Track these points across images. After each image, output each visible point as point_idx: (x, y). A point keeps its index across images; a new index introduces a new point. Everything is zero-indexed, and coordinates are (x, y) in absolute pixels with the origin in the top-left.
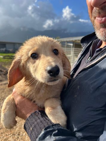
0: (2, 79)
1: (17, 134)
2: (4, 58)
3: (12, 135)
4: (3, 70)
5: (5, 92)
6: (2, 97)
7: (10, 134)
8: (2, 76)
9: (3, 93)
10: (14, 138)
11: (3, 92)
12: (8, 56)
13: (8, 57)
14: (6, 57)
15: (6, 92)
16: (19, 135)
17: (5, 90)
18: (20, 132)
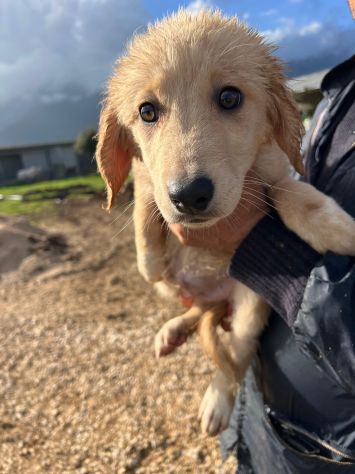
0: (42, 263)
1: (139, 403)
2: (26, 199)
3: (123, 407)
4: (36, 236)
5: (64, 300)
6: (59, 316)
7: (120, 406)
8: (38, 255)
9: (59, 304)
10: (135, 415)
11: (58, 299)
12: (38, 192)
13: (38, 196)
14: (32, 197)
15: (68, 298)
16: (144, 404)
17: (63, 294)
18: (144, 399)
